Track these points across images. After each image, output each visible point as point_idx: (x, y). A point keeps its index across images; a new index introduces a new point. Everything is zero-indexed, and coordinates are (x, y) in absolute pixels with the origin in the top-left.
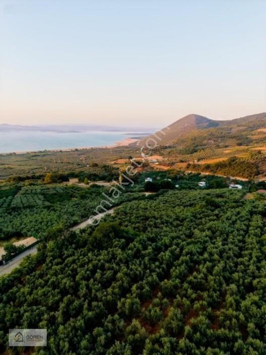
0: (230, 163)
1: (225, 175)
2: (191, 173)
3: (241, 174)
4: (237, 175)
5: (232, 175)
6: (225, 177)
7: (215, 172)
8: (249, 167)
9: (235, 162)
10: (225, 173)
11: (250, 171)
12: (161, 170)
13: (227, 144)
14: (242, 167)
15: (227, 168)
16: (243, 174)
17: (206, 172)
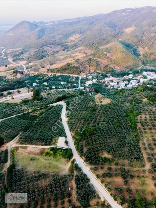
0: (68, 68)
1: (68, 74)
2: (52, 75)
3: (74, 73)
4: (73, 74)
5: (71, 74)
6: (68, 75)
7: (63, 73)
8: (76, 69)
9: (70, 67)
10: (67, 73)
11: (77, 71)
12: (34, 75)
13: (58, 50)
14: (74, 69)
15: (68, 70)
16: (75, 73)
17: (58, 73)
